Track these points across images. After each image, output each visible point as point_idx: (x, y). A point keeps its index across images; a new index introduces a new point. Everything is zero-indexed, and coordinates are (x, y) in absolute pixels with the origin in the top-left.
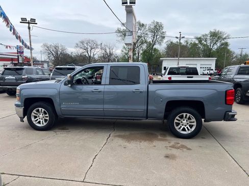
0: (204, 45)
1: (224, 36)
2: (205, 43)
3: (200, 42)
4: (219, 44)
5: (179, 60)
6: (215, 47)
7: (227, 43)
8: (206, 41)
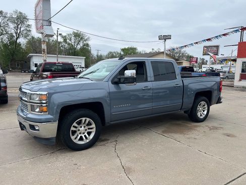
0: (69, 44)
1: (86, 38)
2: (70, 42)
3: (65, 40)
4: (81, 45)
5: (57, 57)
6: (79, 47)
7: (88, 44)
8: (70, 40)
